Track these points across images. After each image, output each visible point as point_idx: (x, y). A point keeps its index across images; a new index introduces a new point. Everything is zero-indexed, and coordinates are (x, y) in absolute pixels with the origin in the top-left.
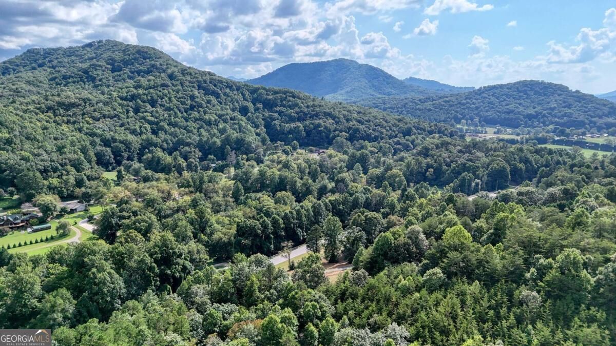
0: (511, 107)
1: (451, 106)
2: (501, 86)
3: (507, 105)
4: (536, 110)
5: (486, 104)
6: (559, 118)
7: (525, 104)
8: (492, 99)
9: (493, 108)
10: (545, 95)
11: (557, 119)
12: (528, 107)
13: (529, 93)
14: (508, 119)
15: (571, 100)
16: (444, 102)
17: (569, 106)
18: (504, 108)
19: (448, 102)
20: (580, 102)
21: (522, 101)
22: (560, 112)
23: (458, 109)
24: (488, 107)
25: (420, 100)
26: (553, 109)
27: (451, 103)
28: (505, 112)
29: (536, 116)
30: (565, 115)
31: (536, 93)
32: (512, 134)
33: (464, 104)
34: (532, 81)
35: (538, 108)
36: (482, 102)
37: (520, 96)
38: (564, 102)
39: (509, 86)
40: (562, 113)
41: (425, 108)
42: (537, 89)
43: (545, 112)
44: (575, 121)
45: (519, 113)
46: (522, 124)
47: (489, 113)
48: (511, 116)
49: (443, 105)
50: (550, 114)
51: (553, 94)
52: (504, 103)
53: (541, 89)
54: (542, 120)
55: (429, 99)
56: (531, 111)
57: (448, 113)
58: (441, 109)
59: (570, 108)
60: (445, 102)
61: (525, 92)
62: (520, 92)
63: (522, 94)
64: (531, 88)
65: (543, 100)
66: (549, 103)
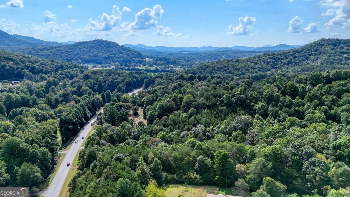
0: (96, 53)
1: (62, 53)
2: (87, 42)
3: (93, 52)
4: (107, 54)
5: (82, 52)
6: (119, 59)
7: (101, 52)
8: (85, 49)
9: (86, 54)
10: (109, 47)
11: (118, 59)
12: (103, 53)
13: (101, 46)
14: (96, 60)
15: (121, 50)
16: (56, 50)
17: (121, 53)
18: (92, 54)
19: (60, 50)
20: (125, 51)
21: (100, 50)
22: (118, 56)
23: (67, 55)
24: (84, 53)
25: (39, 49)
26: (115, 54)
27: (61, 51)
28: (93, 56)
29: (108, 58)
30: (121, 57)
31: (105, 46)
32: (101, 67)
33: (69, 52)
34: (101, 40)
35: (108, 54)
36: (79, 51)
37: (98, 48)
38: (119, 51)
39: (91, 42)
40: (120, 56)
41: (46, 54)
42: (105, 44)
43: (112, 56)
44: (126, 60)
45: (100, 56)
46: (103, 62)
47: (85, 57)
48: (97, 58)
49: (57, 52)
50: (114, 56)
51: (113, 46)
52: (91, 51)
53: (107, 44)
54: (112, 60)
55: (45, 48)
56: (106, 56)
57: (62, 57)
58: (56, 55)
59: (122, 54)
60: (58, 50)
61: (99, 45)
62: (97, 45)
63: (98, 47)
64: (102, 44)
65: (109, 50)
66: (112, 51)
